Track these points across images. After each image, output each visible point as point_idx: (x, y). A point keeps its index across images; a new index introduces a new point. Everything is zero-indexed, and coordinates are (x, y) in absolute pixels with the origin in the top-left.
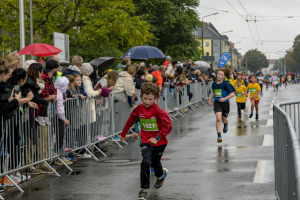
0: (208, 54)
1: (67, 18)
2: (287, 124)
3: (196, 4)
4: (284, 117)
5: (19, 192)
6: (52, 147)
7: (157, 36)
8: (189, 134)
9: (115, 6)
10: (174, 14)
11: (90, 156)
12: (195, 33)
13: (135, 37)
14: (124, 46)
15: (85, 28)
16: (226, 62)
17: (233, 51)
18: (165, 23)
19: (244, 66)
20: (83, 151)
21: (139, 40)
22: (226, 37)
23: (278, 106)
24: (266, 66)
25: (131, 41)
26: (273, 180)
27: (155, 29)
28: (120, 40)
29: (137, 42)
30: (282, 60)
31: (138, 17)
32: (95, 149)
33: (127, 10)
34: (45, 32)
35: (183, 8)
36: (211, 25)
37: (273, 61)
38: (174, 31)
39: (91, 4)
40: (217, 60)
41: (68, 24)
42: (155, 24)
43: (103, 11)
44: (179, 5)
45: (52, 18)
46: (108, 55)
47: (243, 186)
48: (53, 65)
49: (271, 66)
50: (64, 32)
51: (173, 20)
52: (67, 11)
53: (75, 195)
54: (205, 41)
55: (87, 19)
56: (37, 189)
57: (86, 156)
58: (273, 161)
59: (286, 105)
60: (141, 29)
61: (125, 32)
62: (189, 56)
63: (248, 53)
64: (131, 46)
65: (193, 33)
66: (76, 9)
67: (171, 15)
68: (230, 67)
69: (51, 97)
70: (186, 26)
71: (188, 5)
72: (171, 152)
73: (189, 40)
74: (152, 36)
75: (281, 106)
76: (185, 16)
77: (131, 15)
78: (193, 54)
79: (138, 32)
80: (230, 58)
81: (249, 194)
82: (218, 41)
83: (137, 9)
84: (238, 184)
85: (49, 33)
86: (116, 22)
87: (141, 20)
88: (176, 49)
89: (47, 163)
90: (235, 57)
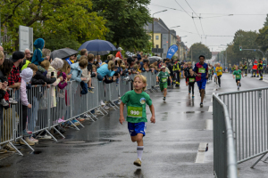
0: (157, 46)
1: (31, 13)
2: (223, 113)
3: (148, 2)
4: (222, 107)
6: (15, 129)
7: (112, 29)
9: (75, 3)
10: (127, 11)
11: (50, 137)
12: (146, 28)
13: (93, 31)
14: (82, 39)
15: (48, 22)
16: (173, 54)
17: (182, 45)
18: (119, 18)
19: (190, 57)
20: (44, 133)
21: (96, 34)
22: (174, 32)
23: (217, 96)
24: (210, 58)
25: (88, 34)
27: (110, 24)
28: (79, 33)
29: (94, 35)
30: (224, 53)
31: (95, 13)
33: (86, 8)
34: (11, 25)
35: (136, 6)
36: (161, 21)
37: (215, 53)
38: (127, 25)
39: (53, 1)
40: (165, 52)
41: (32, 18)
42: (110, 19)
43: (64, 8)
44: (132, 3)
45: (18, 13)
46: (68, 46)
47: (186, 166)
48: (19, 56)
49: (214, 58)
50: (28, 25)
51: (127, 16)
52: (31, 7)
53: (36, 172)
54: (155, 35)
55: (50, 14)
57: (46, 137)
59: (224, 95)
60: (99, 24)
61: (83, 26)
62: (141, 48)
63: (193, 47)
64: (88, 39)
65: (144, 28)
66: (40, 5)
67: (124, 12)
69: (16, 84)
70: (138, 22)
71: (140, 2)
72: (123, 134)
73: (141, 34)
74: (108, 30)
75: (220, 96)
76: (137, 12)
77: (90, 11)
78: (144, 46)
79: (95, 27)
80: (177, 50)
81: (191, 173)
82: (167, 35)
83: (95, 6)
84: (181, 163)
85: (15, 26)
86: (75, 17)
87: (98, 15)
88: (129, 41)
89: (10, 143)
90: (181, 49)
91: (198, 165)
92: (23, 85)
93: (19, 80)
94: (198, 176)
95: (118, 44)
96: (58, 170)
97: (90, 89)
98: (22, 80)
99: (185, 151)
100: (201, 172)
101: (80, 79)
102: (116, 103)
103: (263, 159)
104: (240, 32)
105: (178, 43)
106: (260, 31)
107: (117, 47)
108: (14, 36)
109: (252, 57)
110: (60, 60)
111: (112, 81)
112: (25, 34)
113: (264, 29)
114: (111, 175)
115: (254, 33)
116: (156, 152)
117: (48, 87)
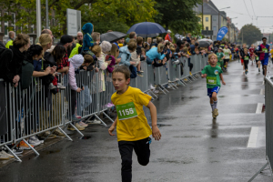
0: (207, 28)
5: (35, 155)
6: (65, 114)
7: (161, 12)
8: (189, 102)
11: (99, 122)
12: (196, 9)
13: (141, 13)
14: (131, 22)
15: (96, 5)
16: (223, 35)
17: (230, 25)
19: (241, 39)
20: (93, 118)
21: (145, 16)
22: (224, 13)
25: (137, 17)
27: (159, 6)
28: (127, 15)
29: (143, 18)
32: (104, 116)
34: (59, 8)
36: (210, 2)
37: (266, 35)
38: (176, 7)
40: (215, 34)
41: (79, 2)
42: (159, 1)
46: (116, 30)
47: (237, 151)
48: (69, 39)
50: (76, 8)
53: (86, 158)
54: (205, 17)
56: (51, 152)
57: (96, 122)
58: (264, 128)
60: (147, 6)
61: (132, 8)
62: (190, 30)
63: (244, 28)
64: (137, 22)
65: (194, 10)
69: (65, 69)
70: (187, 3)
72: (173, 118)
73: (190, 16)
74: (156, 12)
78: (193, 29)
80: (227, 32)
81: (243, 157)
82: (217, 17)
84: (233, 148)
85: (63, 9)
88: (178, 23)
89: (60, 128)
90: (232, 31)
91: (250, 149)
92: (72, 70)
93: (67, 64)
94: (250, 161)
95: (167, 26)
96: (108, 155)
97: (140, 73)
98: (71, 65)
99: (236, 136)
100: (253, 157)
101: (129, 63)
102: (166, 86)
105: (228, 25)
107: (166, 29)
108: (62, 20)
110: (108, 43)
111: (161, 65)
112: (73, 17)
114: (161, 160)
116: (206, 136)
117: (96, 71)
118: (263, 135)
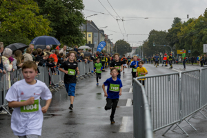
0: (90, 42)
2: (141, 92)
3: (82, 8)
4: (140, 87)
7: (55, 29)
9: (26, 8)
10: (66, 14)
12: (81, 28)
13: (40, 30)
14: (31, 36)
15: (4, 23)
16: (102, 48)
17: (109, 41)
18: (61, 20)
19: (115, 51)
20: (1, 109)
21: (42, 32)
22: (103, 31)
24: (130, 51)
25: (36, 33)
26: (132, 130)
27: (53, 24)
28: (29, 31)
29: (41, 33)
30: (141, 47)
31: (42, 16)
33: (35, 12)
35: (73, 11)
36: (92, 22)
37: (134, 48)
38: (67, 26)
39: (8, 6)
40: (96, 47)
42: (53, 21)
43: (17, 11)
44: (70, 8)
46: (20, 42)
49: (133, 51)
51: (66, 19)
54: (88, 33)
55: (6, 17)
57: (3, 112)
58: (132, 117)
60: (44, 24)
61: (33, 26)
62: (77, 43)
64: (36, 36)
67: (64, 15)
68: (105, 52)
70: (75, 23)
71: (76, 8)
72: (63, 110)
73: (77, 33)
74: (51, 29)
76: (74, 16)
77: (37, 15)
79: (42, 27)
80: (105, 45)
82: (97, 33)
83: (41, 11)
86: (26, 19)
87: (43, 18)
88: (68, 38)
90: (108, 45)
91: (122, 133)
95: (59, 40)
103: (172, 129)
104: (153, 32)
105: (106, 40)
106: (169, 30)
109: (163, 51)
113: (172, 29)
115: (164, 32)
116: (88, 123)
117: (4, 73)
118: (131, 122)
